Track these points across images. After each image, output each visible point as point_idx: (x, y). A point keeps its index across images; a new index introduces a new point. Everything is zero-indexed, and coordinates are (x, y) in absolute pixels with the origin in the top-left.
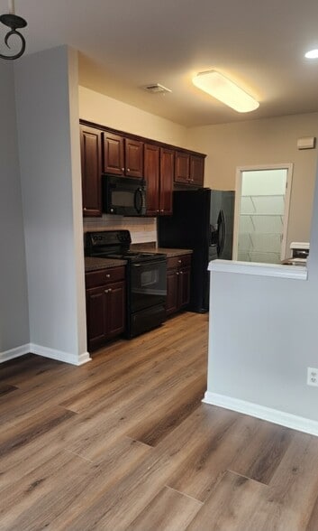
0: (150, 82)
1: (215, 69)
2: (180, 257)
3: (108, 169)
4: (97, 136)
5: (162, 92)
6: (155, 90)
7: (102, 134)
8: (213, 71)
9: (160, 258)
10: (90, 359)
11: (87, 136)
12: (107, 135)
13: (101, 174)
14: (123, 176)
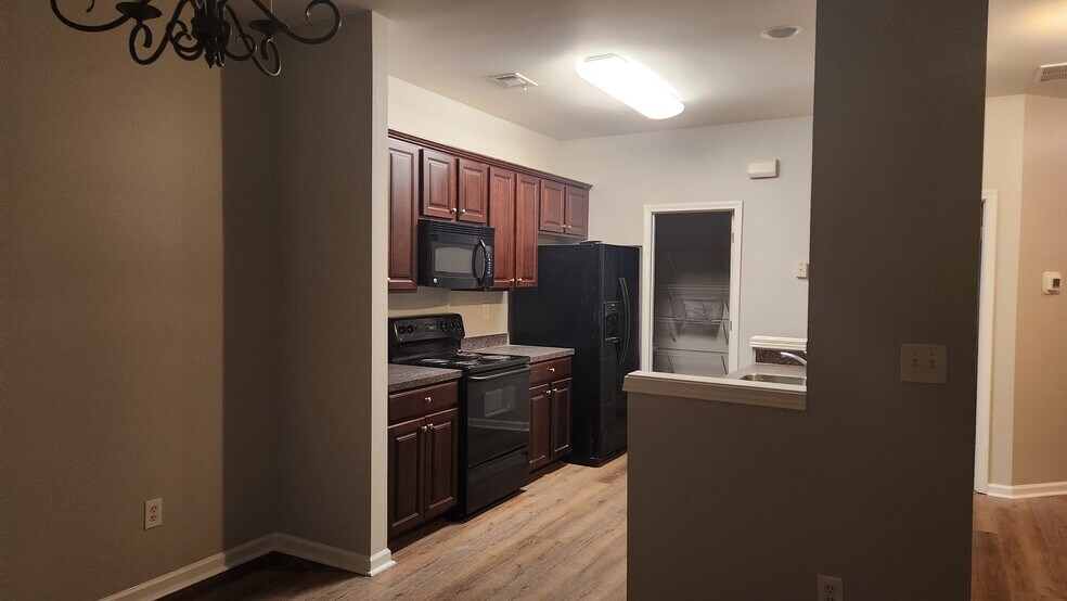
0: (503, 70)
1: (616, 52)
2: (554, 361)
3: (429, 210)
4: (412, 155)
5: (523, 86)
6: (510, 83)
7: (421, 152)
8: (611, 55)
9: (517, 362)
10: (394, 563)
11: (396, 156)
12: (428, 153)
13: (417, 217)
14: (453, 221)
